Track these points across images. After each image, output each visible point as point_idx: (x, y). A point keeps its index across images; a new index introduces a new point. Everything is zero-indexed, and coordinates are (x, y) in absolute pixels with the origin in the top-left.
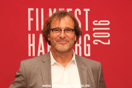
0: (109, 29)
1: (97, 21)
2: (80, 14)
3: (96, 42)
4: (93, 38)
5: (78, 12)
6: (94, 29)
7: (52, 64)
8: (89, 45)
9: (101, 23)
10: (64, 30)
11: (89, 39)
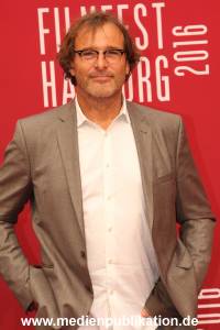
0: (205, 42)
1: (179, 28)
2: (144, 14)
3: (180, 71)
4: (173, 64)
5: (140, 11)
6: (175, 44)
7: (79, 123)
8: (166, 79)
9: (189, 30)
10: (104, 53)
11: (166, 65)
